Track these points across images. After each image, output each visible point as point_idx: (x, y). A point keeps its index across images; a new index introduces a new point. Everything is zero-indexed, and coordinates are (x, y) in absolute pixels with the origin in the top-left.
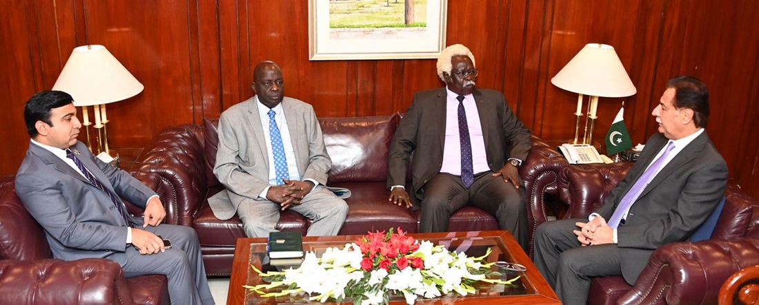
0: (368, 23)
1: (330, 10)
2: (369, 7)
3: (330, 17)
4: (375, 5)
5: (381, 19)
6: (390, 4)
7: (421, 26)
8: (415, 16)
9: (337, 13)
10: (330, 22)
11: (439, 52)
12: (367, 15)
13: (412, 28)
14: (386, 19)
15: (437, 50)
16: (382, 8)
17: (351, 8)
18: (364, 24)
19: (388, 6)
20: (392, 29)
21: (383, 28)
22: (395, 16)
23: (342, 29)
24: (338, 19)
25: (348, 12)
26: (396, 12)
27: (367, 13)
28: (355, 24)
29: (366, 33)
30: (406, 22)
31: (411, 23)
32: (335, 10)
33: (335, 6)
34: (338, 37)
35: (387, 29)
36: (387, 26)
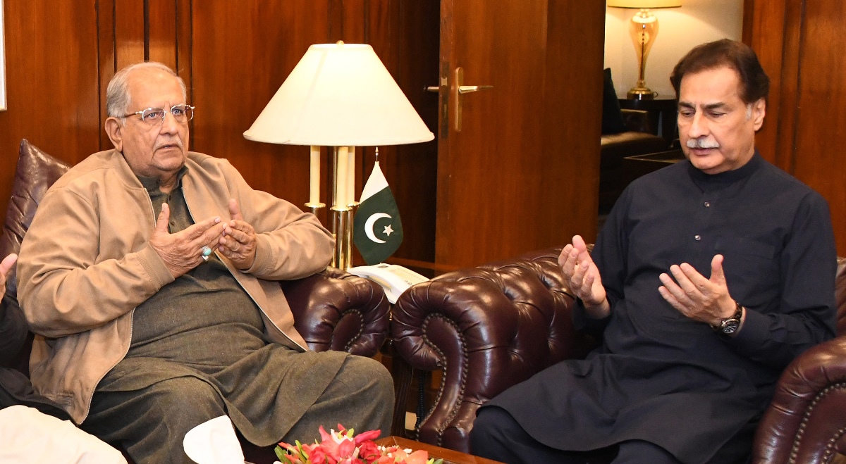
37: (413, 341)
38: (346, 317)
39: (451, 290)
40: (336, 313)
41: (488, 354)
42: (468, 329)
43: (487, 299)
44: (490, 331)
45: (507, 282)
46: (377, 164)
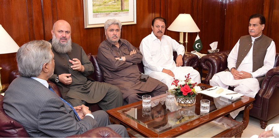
0: (108, 10)
1: (93, 4)
2: (108, 3)
3: (93, 8)
4: (110, 2)
5: (112, 8)
7: (127, 11)
8: (125, 6)
9: (96, 6)
10: (93, 10)
11: (134, 22)
13: (124, 12)
14: (115, 8)
15: (133, 20)
16: (113, 3)
17: (101, 3)
18: (106, 11)
19: (115, 2)
20: (117, 12)
21: (113, 12)
22: (118, 7)
23: (98, 13)
24: (96, 8)
25: (100, 5)
26: (118, 5)
27: (107, 5)
28: (103, 11)
29: (107, 14)
30: (122, 10)
31: (123, 10)
32: (95, 4)
33: (95, 3)
34: (96, 17)
35: (115, 12)
36: (115, 11)
37: (203, 65)
39: (210, 57)
40: (190, 60)
41: (216, 68)
42: (213, 64)
44: (216, 64)
45: (220, 55)
46: (198, 35)
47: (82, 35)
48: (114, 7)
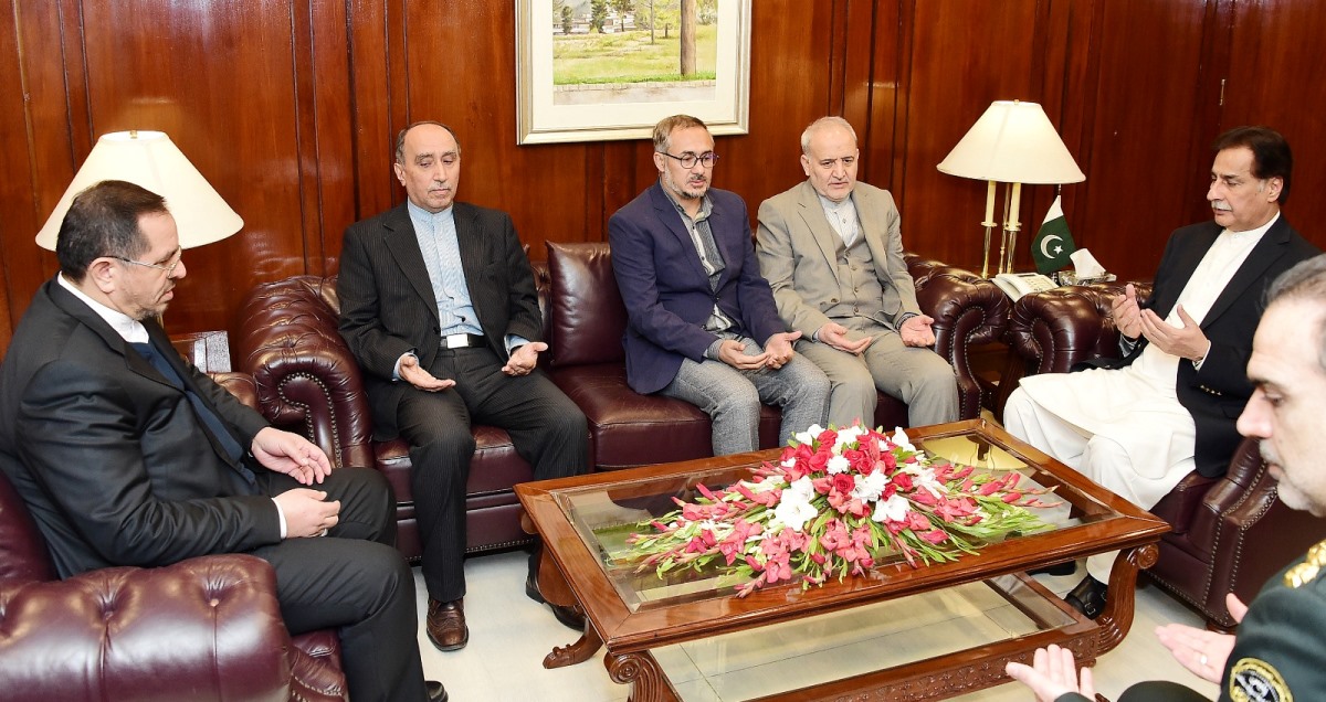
0: (620, 74)
1: (554, 52)
2: (620, 45)
3: (554, 65)
4: (631, 43)
5: (640, 67)
6: (656, 41)
7: (708, 78)
8: (698, 60)
9: (566, 57)
10: (555, 73)
11: (737, 124)
12: (619, 59)
13: (693, 83)
14: (650, 67)
15: (733, 120)
16: (643, 47)
17: (589, 48)
18: (612, 76)
19: (652, 44)
20: (659, 84)
21: (645, 83)
22: (665, 61)
23: (574, 87)
24: (569, 65)
25: (585, 54)
26: (665, 55)
27: (618, 56)
28: (598, 76)
29: (617, 92)
30: (683, 72)
31: (690, 73)
32: (563, 51)
33: (563, 45)
34: (568, 101)
35: (653, 84)
36: (651, 80)
37: (1024, 335)
38: (970, 312)
39: (1056, 303)
43: (1082, 313)
46: (1059, 197)
47: (506, 169)
48: (647, 62)
